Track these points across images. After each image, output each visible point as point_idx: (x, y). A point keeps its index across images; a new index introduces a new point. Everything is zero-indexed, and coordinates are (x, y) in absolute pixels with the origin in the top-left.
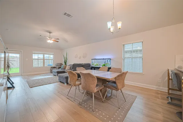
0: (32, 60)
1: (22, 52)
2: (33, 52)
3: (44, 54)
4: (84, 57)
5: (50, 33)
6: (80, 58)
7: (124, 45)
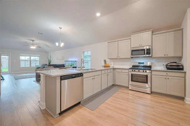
0: (19, 61)
1: (10, 55)
2: (21, 55)
3: (30, 56)
4: (62, 59)
5: (33, 41)
6: (60, 60)
7: (84, 52)
